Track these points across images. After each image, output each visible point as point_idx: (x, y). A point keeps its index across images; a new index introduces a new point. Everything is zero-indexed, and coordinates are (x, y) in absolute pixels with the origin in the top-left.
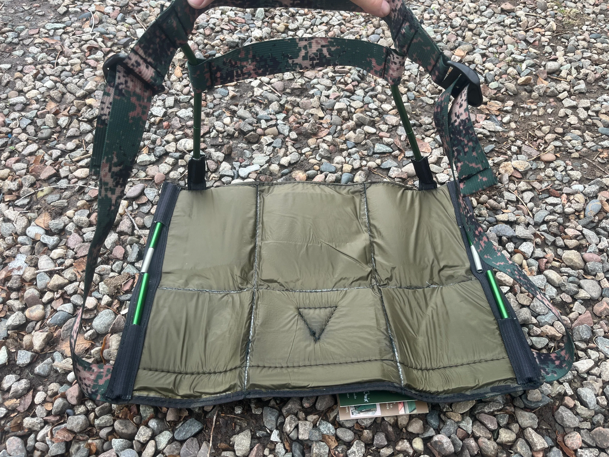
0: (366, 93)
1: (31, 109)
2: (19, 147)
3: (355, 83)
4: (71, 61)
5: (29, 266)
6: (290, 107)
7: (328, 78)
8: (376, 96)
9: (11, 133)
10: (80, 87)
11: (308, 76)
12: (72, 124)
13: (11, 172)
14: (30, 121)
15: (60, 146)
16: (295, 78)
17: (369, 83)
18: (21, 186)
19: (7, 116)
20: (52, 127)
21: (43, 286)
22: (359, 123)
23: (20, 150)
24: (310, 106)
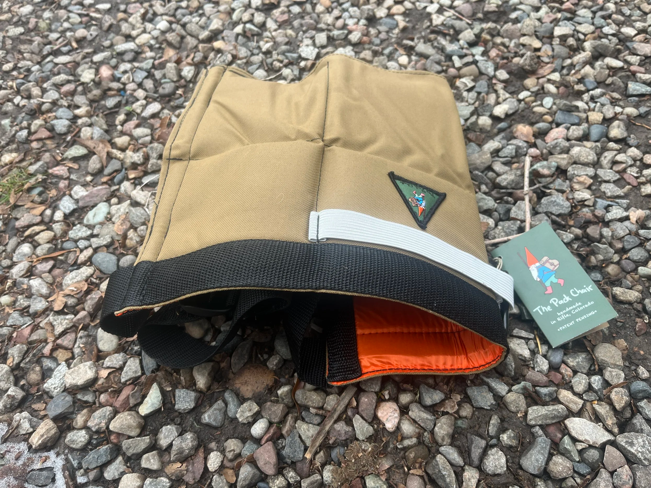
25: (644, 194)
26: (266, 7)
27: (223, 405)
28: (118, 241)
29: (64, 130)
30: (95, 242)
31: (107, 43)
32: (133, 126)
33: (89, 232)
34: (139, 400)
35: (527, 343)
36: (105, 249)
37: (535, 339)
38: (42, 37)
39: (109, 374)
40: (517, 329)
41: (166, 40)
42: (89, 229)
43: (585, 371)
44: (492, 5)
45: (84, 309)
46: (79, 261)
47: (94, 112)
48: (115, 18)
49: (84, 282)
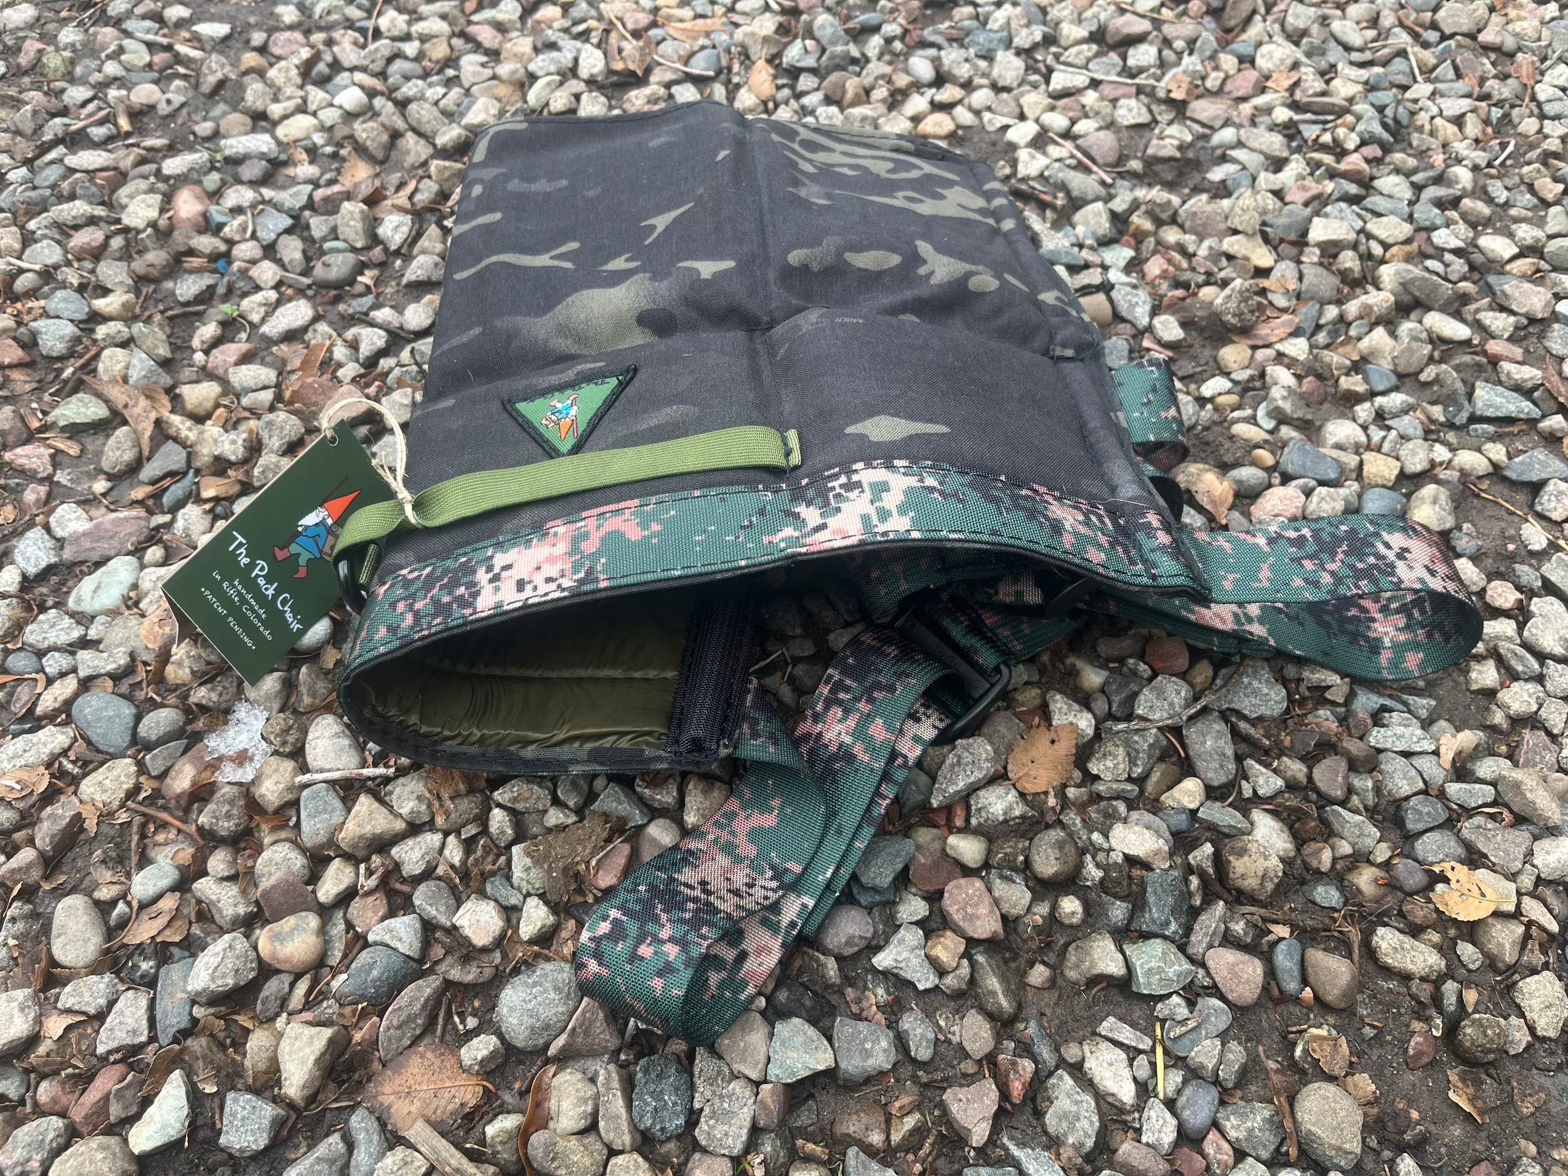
0: (1418, 188)
1: (294, 181)
2: (252, 306)
3: (1374, 151)
4: (418, 28)
5: (276, 753)
6: (1147, 225)
7: (1273, 127)
8: (1455, 203)
9: (227, 256)
10: (449, 115)
11: (1203, 116)
12: (424, 242)
13: (224, 394)
14: (289, 222)
15: (384, 314)
16: (1157, 122)
17: (1422, 154)
18: (255, 448)
19: (215, 195)
20: (359, 245)
21: (322, 838)
22: (1407, 299)
23: (255, 318)
24: (1222, 226)
25: (1474, 687)
26: (615, 78)
27: (341, 1147)
28: (145, 664)
29: (60, 348)
30: (89, 663)
31: (204, 128)
32: (233, 359)
33: (76, 633)
34: (134, 1110)
35: (1131, 1061)
36: (110, 683)
37: (1153, 1050)
38: (46, 94)
39: (69, 1029)
40: (1111, 1019)
41: (351, 137)
42: (78, 623)
43: (1265, 1155)
44: (1168, 141)
45: (31, 842)
46: (39, 710)
47: (144, 308)
48: (235, 64)
49: (42, 769)
